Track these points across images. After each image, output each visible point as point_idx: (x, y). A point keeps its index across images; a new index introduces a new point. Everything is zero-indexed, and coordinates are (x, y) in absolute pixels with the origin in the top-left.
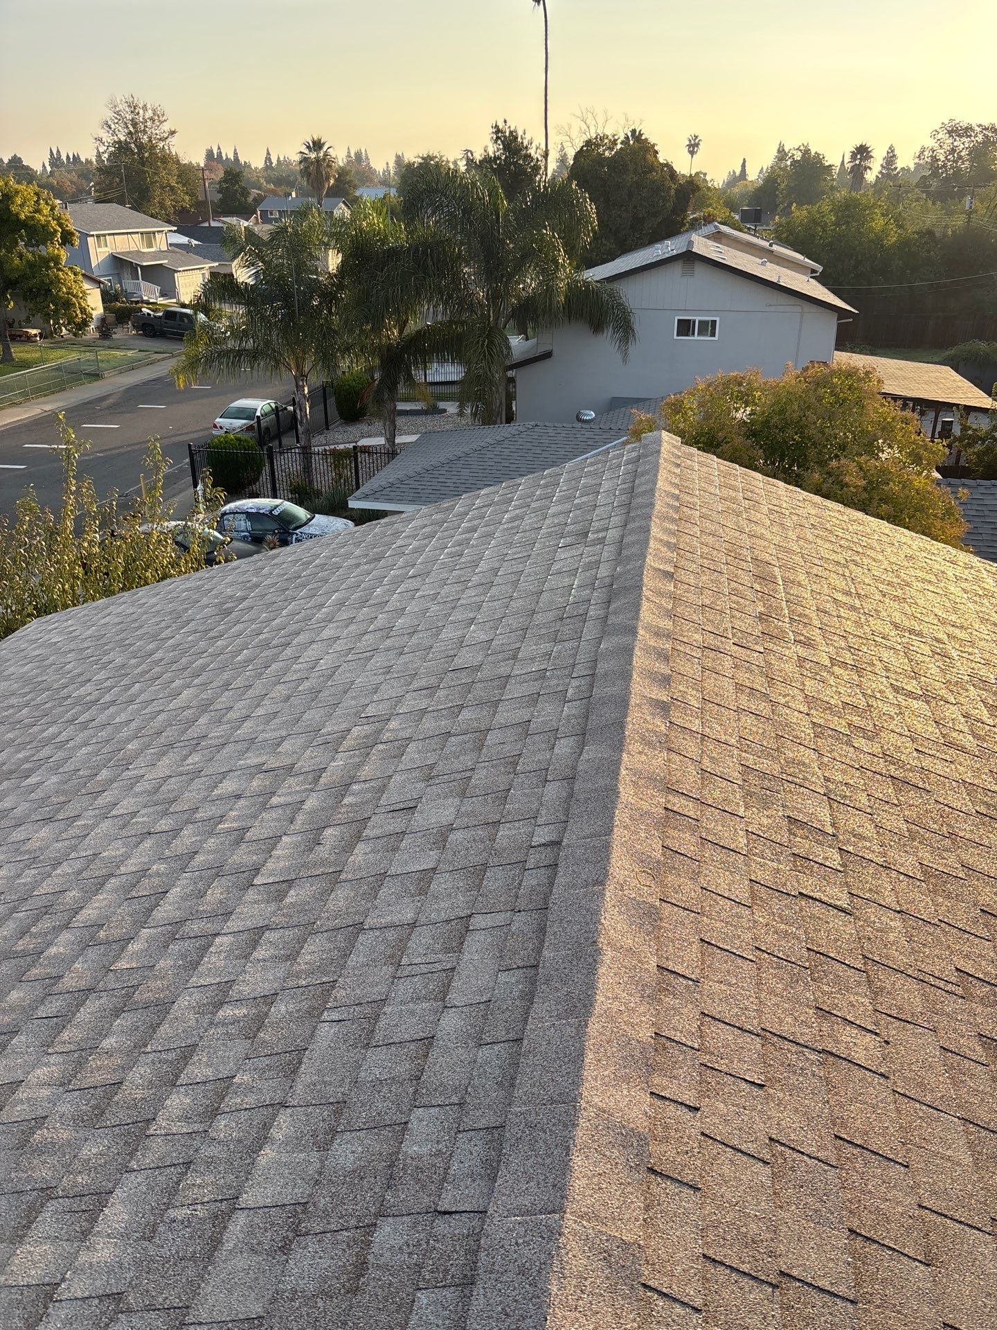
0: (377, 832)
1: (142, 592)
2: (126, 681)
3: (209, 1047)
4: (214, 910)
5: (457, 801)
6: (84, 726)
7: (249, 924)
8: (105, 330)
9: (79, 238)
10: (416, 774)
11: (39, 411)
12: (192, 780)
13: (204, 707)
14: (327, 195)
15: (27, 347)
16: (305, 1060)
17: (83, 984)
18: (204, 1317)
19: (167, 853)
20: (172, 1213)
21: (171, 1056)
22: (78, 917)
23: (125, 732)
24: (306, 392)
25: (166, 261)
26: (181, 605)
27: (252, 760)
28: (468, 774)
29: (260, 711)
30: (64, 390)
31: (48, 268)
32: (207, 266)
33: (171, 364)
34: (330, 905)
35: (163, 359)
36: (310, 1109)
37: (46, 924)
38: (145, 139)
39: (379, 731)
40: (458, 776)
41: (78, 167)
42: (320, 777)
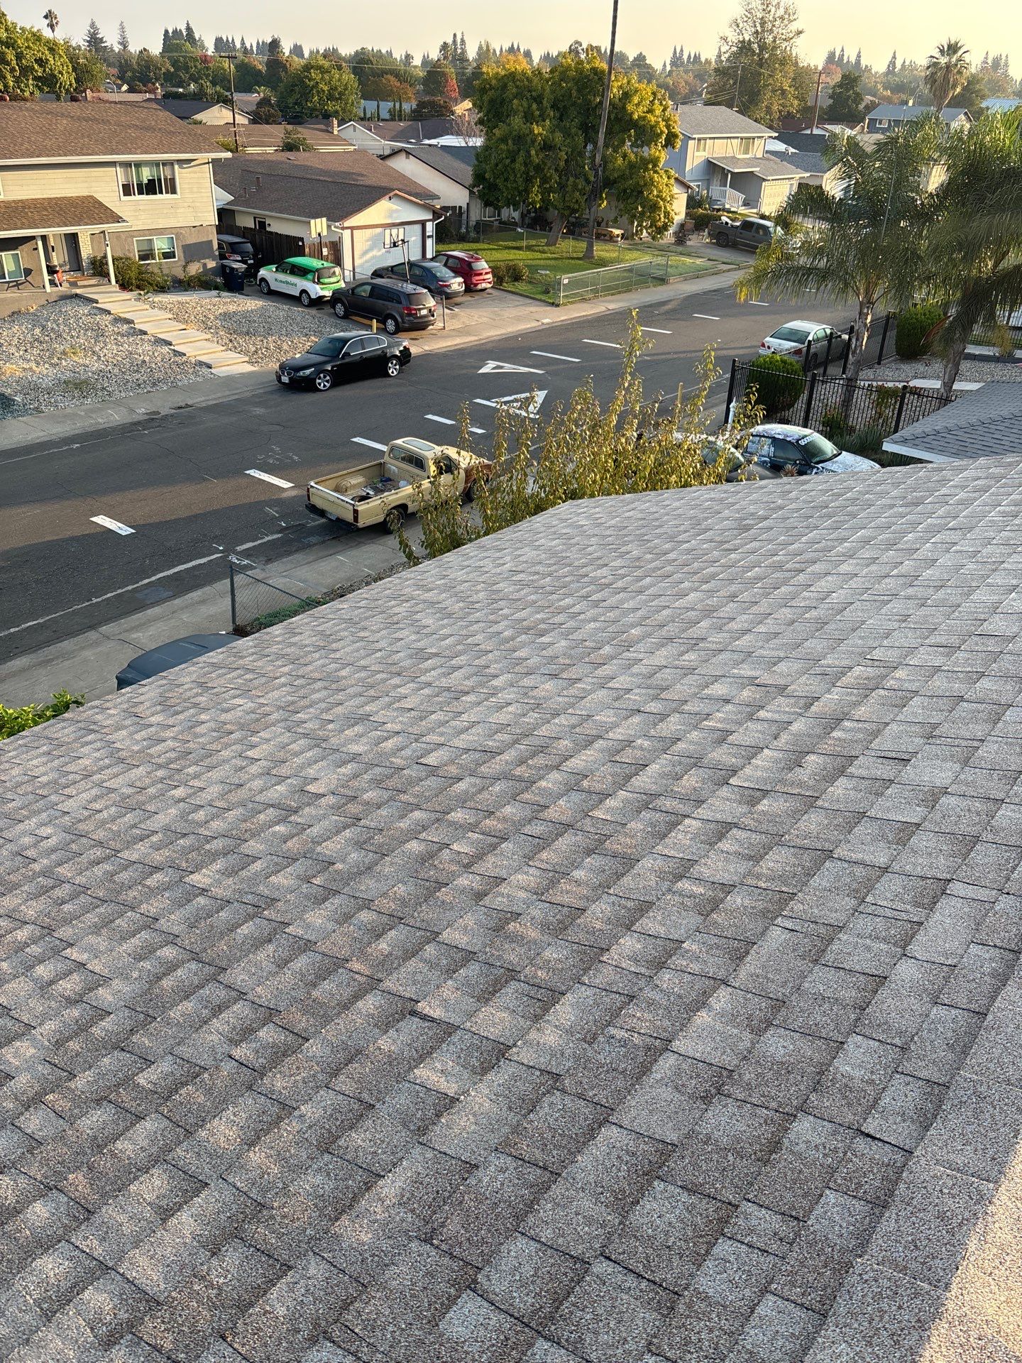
0: (864, 773)
1: (667, 494)
2: (638, 573)
3: (665, 909)
4: (687, 794)
5: (957, 767)
6: (596, 604)
7: (719, 817)
8: (682, 236)
9: (682, 141)
10: (917, 728)
11: (604, 309)
12: (686, 675)
13: (709, 612)
14: (949, 106)
15: (609, 246)
16: (752, 952)
17: (564, 819)
18: (626, 1123)
19: (652, 732)
20: (612, 1031)
21: (630, 904)
22: (568, 763)
23: (631, 618)
24: (869, 320)
25: (758, 169)
26: (703, 513)
27: (746, 671)
28: (976, 744)
29: (762, 628)
30: (630, 291)
31: (646, 169)
32: (798, 176)
33: (739, 276)
34: (801, 825)
35: (729, 270)
36: (750, 996)
37: (540, 760)
38: (769, 39)
39: (884, 677)
40: (964, 743)
41: (697, 67)
42: (812, 704)
